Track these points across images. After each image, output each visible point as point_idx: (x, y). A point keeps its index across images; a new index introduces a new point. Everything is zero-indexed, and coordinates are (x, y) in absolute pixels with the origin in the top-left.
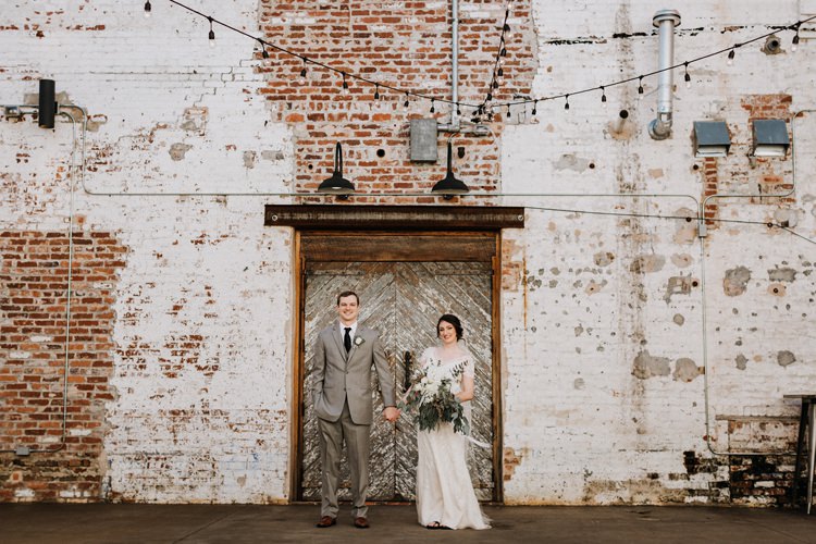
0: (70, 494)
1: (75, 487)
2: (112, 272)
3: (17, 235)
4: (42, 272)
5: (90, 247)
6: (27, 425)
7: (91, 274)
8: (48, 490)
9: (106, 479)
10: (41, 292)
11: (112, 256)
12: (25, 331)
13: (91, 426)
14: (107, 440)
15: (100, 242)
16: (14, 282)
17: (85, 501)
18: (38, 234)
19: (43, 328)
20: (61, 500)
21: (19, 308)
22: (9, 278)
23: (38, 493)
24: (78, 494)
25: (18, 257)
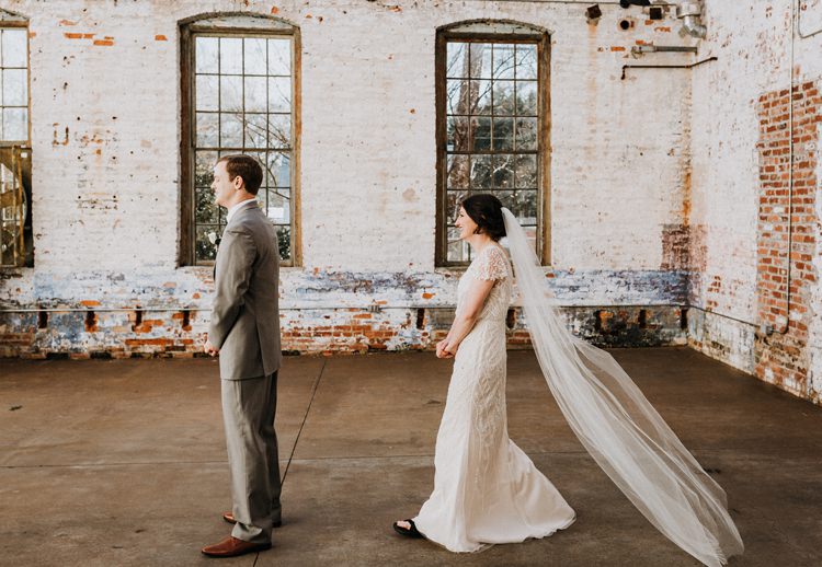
0: (790, 384)
1: (793, 377)
2: (814, 129)
3: (766, 98)
4: (778, 135)
5: (802, 101)
6: (772, 302)
7: (804, 135)
8: (779, 375)
9: (809, 374)
10: (779, 157)
11: (813, 110)
12: (772, 201)
13: (802, 310)
14: (811, 328)
15: (808, 95)
16: (767, 149)
17: (797, 394)
18: (775, 94)
19: (780, 197)
20: (786, 388)
21: (767, 178)
22: (762, 146)
23: (775, 376)
24: (794, 384)
25: (766, 122)
